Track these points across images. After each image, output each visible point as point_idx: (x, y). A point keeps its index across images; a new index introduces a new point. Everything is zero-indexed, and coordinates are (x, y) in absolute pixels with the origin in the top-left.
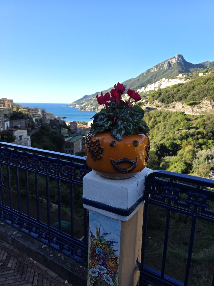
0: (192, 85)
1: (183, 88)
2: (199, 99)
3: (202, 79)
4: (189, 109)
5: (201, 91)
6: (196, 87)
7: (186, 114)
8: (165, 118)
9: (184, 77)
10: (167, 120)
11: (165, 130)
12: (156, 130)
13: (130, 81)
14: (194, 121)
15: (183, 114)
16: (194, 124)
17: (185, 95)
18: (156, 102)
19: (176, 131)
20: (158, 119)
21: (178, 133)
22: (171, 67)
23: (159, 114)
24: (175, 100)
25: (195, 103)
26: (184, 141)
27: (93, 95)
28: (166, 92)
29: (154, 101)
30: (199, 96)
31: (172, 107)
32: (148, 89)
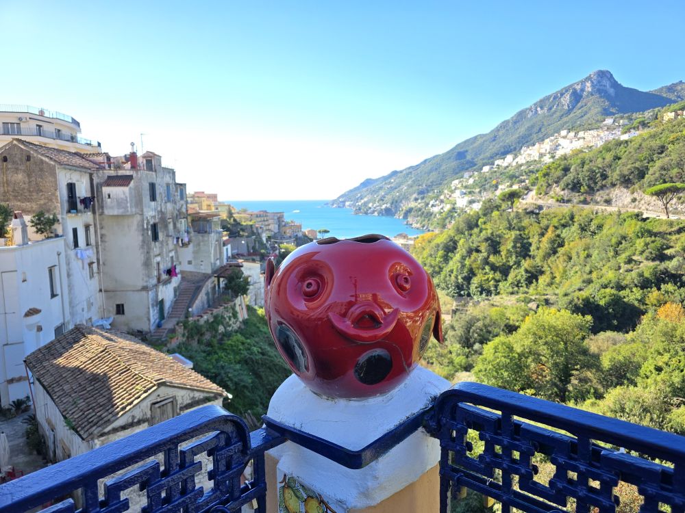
0: (656, 143)
2: (681, 178)
7: (648, 218)
8: (586, 230)
9: (620, 124)
10: (591, 235)
11: (588, 259)
12: (561, 259)
13: (474, 143)
14: (674, 237)
15: (640, 218)
16: (675, 244)
17: (637, 168)
18: (557, 190)
19: (622, 265)
20: (564, 231)
21: (630, 268)
22: (580, 103)
23: (568, 218)
24: (609, 182)
25: (672, 189)
26: (649, 289)
27: (385, 178)
28: (583, 163)
29: (551, 188)
30: (681, 171)
31: (601, 201)
32: (523, 158)
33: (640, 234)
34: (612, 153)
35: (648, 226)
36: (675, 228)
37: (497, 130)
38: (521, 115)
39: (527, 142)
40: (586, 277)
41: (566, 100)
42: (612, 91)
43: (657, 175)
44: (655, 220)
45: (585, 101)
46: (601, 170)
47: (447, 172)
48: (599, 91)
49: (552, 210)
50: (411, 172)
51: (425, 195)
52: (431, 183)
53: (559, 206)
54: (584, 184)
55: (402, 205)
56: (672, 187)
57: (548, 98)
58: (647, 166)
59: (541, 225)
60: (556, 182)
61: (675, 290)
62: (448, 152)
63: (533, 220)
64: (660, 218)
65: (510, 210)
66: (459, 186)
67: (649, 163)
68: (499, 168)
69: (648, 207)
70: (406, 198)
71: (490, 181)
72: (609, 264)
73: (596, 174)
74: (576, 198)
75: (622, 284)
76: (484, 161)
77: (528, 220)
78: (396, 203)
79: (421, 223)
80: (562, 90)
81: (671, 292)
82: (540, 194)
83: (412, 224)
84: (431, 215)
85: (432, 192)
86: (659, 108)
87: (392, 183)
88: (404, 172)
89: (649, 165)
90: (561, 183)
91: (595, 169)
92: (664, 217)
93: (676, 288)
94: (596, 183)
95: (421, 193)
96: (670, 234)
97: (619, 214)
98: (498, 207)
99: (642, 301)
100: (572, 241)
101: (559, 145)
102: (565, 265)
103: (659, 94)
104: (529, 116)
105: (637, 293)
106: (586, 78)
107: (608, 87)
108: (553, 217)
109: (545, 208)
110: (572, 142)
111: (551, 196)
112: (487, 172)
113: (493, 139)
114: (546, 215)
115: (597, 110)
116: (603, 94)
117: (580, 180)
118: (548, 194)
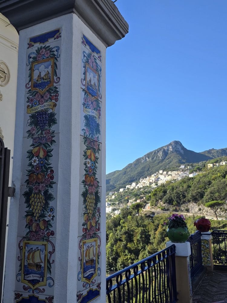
0: (206, 180)
1: (196, 183)
2: (220, 198)
3: (218, 172)
4: (209, 212)
5: (221, 187)
6: (213, 182)
9: (188, 168)
13: (114, 175)
17: (199, 192)
18: (161, 203)
22: (167, 157)
24: (187, 200)
25: (217, 204)
28: (173, 189)
29: (158, 202)
30: (220, 194)
31: (184, 210)
32: (141, 184)
34: (187, 184)
36: (221, 225)
37: (126, 168)
38: (138, 161)
39: (142, 176)
41: (160, 154)
42: (182, 151)
43: (209, 196)
44: (211, 220)
45: (169, 155)
46: (182, 193)
48: (176, 151)
49: (160, 215)
53: (163, 212)
54: (175, 200)
56: (217, 202)
57: (151, 153)
58: (204, 191)
59: (155, 224)
60: (161, 199)
63: (150, 221)
64: (214, 219)
65: (137, 215)
68: (128, 190)
69: (207, 213)
71: (124, 197)
73: (180, 195)
74: (172, 208)
76: (120, 186)
77: (147, 221)
80: (158, 149)
82: (153, 206)
86: (205, 161)
89: (205, 191)
90: (163, 199)
91: (179, 192)
94: (181, 200)
96: (219, 228)
97: (194, 217)
98: (130, 213)
101: (159, 178)
103: (204, 154)
104: (142, 162)
106: (169, 144)
107: (180, 149)
108: (160, 219)
109: (156, 214)
110: (165, 177)
111: (158, 207)
112: (122, 192)
113: (124, 173)
114: (157, 218)
115: (176, 160)
116: (178, 153)
117: (172, 198)
118: (157, 205)
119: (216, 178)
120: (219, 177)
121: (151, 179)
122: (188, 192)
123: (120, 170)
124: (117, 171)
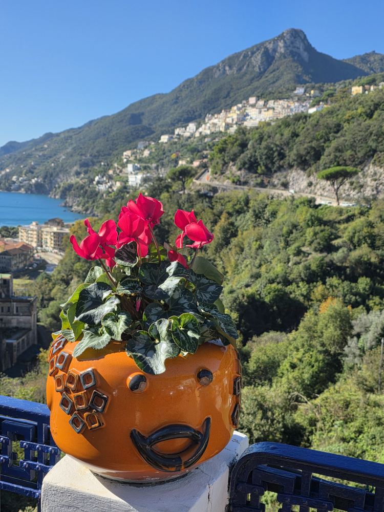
0: (332, 121)
1: (309, 127)
2: (354, 161)
3: (360, 104)
4: (327, 189)
5: (359, 138)
6: (346, 126)
7: (320, 205)
8: (260, 218)
9: (312, 95)
10: (265, 223)
11: (260, 251)
12: (233, 251)
13: (152, 104)
14: (342, 226)
15: (312, 204)
16: (343, 233)
17: (314, 148)
18: (234, 170)
19: (291, 257)
20: (238, 218)
21: (299, 261)
22: (272, 66)
23: (242, 203)
24: (287, 163)
25: (343, 173)
26: (315, 283)
27: (35, 143)
28: (261, 139)
29: (227, 167)
30: (354, 154)
31: (278, 184)
32: (207, 127)
33: (310, 223)
34: (291, 129)
35: (319, 213)
36: (344, 217)
37: (180, 89)
38: (207, 73)
39: (214, 108)
40: (255, 270)
41: (257, 59)
42: (305, 55)
43: (332, 157)
44: (326, 207)
45: (277, 63)
46: (278, 149)
47: (117, 139)
48: (293, 54)
49: (227, 193)
50: (71, 137)
51: (90, 169)
52: (98, 152)
53: (235, 188)
54: (261, 163)
55: (59, 180)
56: (343, 170)
57: (237, 56)
58: (323, 146)
59: (215, 211)
60: (233, 160)
61: (339, 284)
62: (119, 114)
63: (206, 204)
64: (331, 205)
65: (181, 192)
66: (132, 159)
67: (324, 142)
68: (179, 139)
69: (323, 192)
70: (64, 170)
71: (169, 154)
72: (279, 257)
73: (274, 152)
74: (253, 180)
75: (290, 278)
76: (164, 129)
77: (201, 204)
78: (50, 177)
79: (83, 206)
80: (253, 47)
81: (335, 286)
82: (216, 173)
83: (71, 207)
84: (97, 195)
85: (98, 165)
87: (46, 149)
88: (62, 136)
89: (325, 145)
90: (238, 160)
91: (272, 146)
92: (335, 204)
93: (340, 281)
94: (274, 163)
95: (84, 165)
96: (339, 222)
97: (293, 199)
99: (307, 297)
100: (246, 230)
101: (247, 115)
102: (236, 258)
104: (216, 76)
105: (303, 288)
106: (279, 36)
107: (301, 49)
108: (227, 202)
109: (219, 191)
110: (260, 112)
111: (227, 177)
112: (166, 143)
113: (174, 101)
114: (220, 199)
115: (289, 75)
116: (296, 58)
117: (257, 159)
118: (224, 173)
119: (353, 118)
120: (360, 115)
121: (229, 115)
122: (290, 146)
123: (166, 94)
124: (159, 94)
